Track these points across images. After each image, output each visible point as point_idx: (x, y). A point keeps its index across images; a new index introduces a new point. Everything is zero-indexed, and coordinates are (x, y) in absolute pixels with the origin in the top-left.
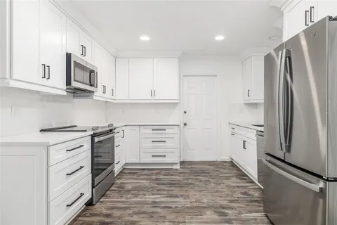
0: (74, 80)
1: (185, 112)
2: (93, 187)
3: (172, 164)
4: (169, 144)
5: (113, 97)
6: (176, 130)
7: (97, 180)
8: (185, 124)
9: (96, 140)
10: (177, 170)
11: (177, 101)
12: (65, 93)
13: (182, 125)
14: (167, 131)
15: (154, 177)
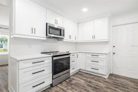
0: (49, 33)
1: (114, 47)
2: (53, 79)
3: (103, 75)
4: (100, 63)
5: (76, 40)
6: (104, 56)
7: (55, 76)
8: (114, 53)
9: (55, 58)
10: (105, 79)
11: (107, 40)
12: (46, 39)
13: (112, 53)
14: (99, 56)
15: (89, 80)
